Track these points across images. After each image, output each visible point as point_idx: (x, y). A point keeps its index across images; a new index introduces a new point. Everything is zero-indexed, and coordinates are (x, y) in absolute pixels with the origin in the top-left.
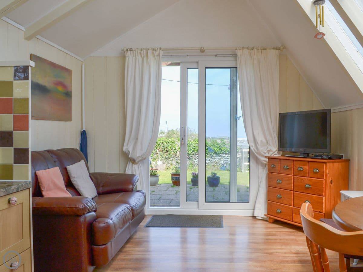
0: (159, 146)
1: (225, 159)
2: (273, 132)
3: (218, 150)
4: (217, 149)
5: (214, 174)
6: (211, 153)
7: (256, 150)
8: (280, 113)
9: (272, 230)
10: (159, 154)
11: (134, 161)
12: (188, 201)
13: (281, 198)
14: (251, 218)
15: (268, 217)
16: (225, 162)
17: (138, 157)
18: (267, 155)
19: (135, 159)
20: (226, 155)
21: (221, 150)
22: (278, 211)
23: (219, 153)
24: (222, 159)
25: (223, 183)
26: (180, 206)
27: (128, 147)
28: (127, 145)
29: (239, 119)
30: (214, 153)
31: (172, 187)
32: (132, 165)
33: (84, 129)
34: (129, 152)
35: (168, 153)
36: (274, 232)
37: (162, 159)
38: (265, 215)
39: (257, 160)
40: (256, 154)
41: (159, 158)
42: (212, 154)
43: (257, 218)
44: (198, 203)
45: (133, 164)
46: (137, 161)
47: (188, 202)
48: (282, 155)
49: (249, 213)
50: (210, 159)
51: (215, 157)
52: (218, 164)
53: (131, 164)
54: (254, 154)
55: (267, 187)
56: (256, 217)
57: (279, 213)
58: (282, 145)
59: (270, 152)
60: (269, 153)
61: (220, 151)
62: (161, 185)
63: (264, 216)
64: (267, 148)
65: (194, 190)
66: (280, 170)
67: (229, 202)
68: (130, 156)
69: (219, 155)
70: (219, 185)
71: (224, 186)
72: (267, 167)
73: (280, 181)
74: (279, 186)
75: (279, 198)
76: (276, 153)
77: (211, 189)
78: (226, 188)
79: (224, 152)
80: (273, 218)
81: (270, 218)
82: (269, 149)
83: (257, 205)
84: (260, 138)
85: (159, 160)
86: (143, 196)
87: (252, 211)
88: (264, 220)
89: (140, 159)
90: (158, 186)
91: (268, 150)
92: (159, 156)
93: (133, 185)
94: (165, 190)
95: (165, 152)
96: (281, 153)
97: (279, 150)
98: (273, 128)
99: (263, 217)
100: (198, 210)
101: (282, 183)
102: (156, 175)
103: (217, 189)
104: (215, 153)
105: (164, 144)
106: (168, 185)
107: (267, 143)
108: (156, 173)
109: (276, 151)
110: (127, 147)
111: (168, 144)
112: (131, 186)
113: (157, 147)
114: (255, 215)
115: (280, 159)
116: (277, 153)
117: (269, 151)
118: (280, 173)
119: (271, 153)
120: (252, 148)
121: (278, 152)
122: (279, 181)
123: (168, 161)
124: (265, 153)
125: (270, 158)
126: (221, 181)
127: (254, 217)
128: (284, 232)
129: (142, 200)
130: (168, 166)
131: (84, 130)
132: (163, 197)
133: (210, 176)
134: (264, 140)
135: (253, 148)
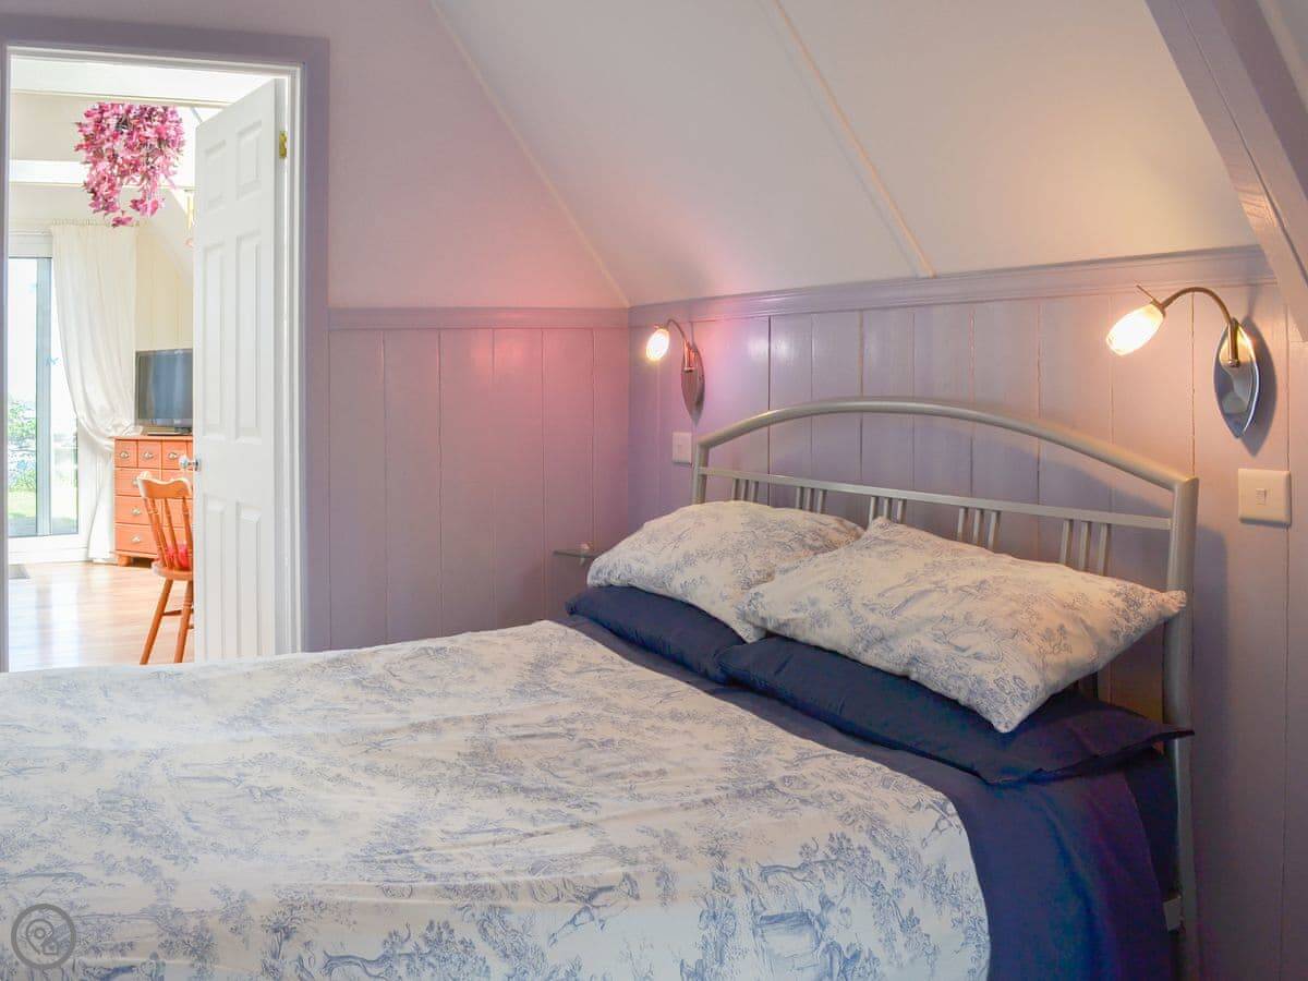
7: (90, 424)
8: (138, 351)
13: (140, 514)
14: (84, 564)
15: (116, 554)
18: (113, 434)
22: (136, 539)
29: (55, 363)
38: (110, 553)
39: (94, 447)
40: (90, 433)
43: (95, 561)
48: (143, 433)
49: (79, 556)
54: (85, 432)
55: (114, 496)
56: (92, 561)
57: (136, 543)
59: (118, 428)
60: (116, 431)
63: (109, 556)
64: (113, 420)
66: (137, 462)
72: (112, 458)
75: (136, 515)
76: (131, 429)
80: (126, 556)
81: (120, 557)
82: (118, 423)
87: (84, 550)
88: (109, 563)
91: (114, 423)
96: (141, 427)
99: (106, 557)
107: (113, 410)
109: (131, 425)
114: (91, 558)
115: (137, 441)
116: (133, 429)
117: (116, 427)
118: (138, 468)
119: (120, 430)
120: (81, 421)
121: (134, 427)
124: (108, 430)
125: (118, 440)
127: (89, 561)
134: (107, 406)
135: (85, 422)
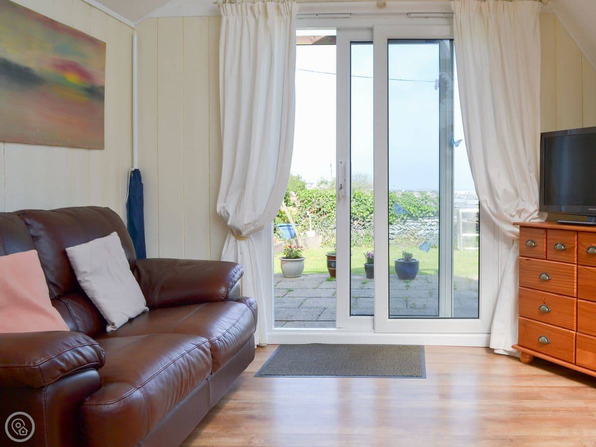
0: (309, 204)
1: (427, 227)
2: (530, 171)
3: (416, 211)
4: (413, 208)
5: (408, 257)
6: (402, 216)
7: (493, 209)
8: (543, 132)
9: (530, 383)
10: (310, 218)
11: (238, 234)
12: (353, 315)
13: (549, 312)
14: (483, 352)
15: (519, 351)
16: (428, 232)
17: (245, 225)
18: (517, 219)
19: (241, 229)
20: (430, 220)
21: (421, 210)
22: (543, 339)
23: (417, 217)
24: (422, 227)
25: (424, 272)
26: (337, 326)
27: (227, 204)
28: (225, 201)
29: (457, 146)
30: (408, 217)
31: (328, 280)
32: (236, 241)
33: (136, 167)
34: (228, 214)
35: (325, 217)
36: (536, 390)
37: (315, 227)
38: (512, 347)
39: (495, 231)
40: (493, 217)
41: (310, 225)
42: (405, 217)
43: (496, 352)
44: (373, 320)
45: (236, 238)
46: (244, 233)
47: (352, 317)
48: (547, 221)
49: (479, 340)
50: (401, 226)
51: (410, 222)
52: (416, 236)
53: (233, 239)
54: (489, 217)
55: (518, 287)
56: (493, 349)
57: (543, 344)
58: (547, 198)
59: (522, 214)
60: (520, 217)
61: (420, 212)
62: (308, 277)
63: (511, 349)
64: (518, 205)
65: (370, 287)
66: (546, 253)
67: (437, 317)
68: (229, 223)
69: (417, 220)
70: (417, 276)
71: (427, 279)
72: (516, 245)
73: (547, 275)
74: (545, 286)
75: (545, 313)
76: (536, 215)
77: (402, 284)
78: (431, 283)
79: (426, 213)
80: (530, 355)
81: (523, 353)
82: (522, 208)
83: (496, 324)
84: (502, 185)
85: (311, 229)
86: (249, 312)
87: (486, 335)
88: (511, 356)
89: (252, 228)
90: (302, 278)
91: (518, 209)
92: (310, 221)
93: (229, 287)
94: (315, 286)
95: (321, 215)
96: (546, 215)
97: (541, 210)
98: (529, 164)
99: (508, 350)
100: (372, 334)
101: (550, 279)
102: (297, 257)
103: (413, 283)
104: (410, 216)
105: (319, 200)
106: (322, 276)
107: (518, 195)
108: (299, 254)
109: (535, 211)
110: (225, 204)
111: (325, 200)
112: (223, 290)
113: (307, 206)
114: (492, 346)
115: (546, 229)
116: (537, 217)
117: (520, 212)
118: (546, 259)
119: (524, 215)
120: (484, 205)
121: (538, 214)
122: (544, 276)
123: (327, 230)
124: (513, 216)
125: (523, 227)
126: (420, 268)
127: (489, 350)
128: (558, 389)
129: (246, 320)
130: (326, 239)
131: (135, 170)
132: (309, 303)
133: (399, 260)
134: (511, 190)
135: (488, 206)
